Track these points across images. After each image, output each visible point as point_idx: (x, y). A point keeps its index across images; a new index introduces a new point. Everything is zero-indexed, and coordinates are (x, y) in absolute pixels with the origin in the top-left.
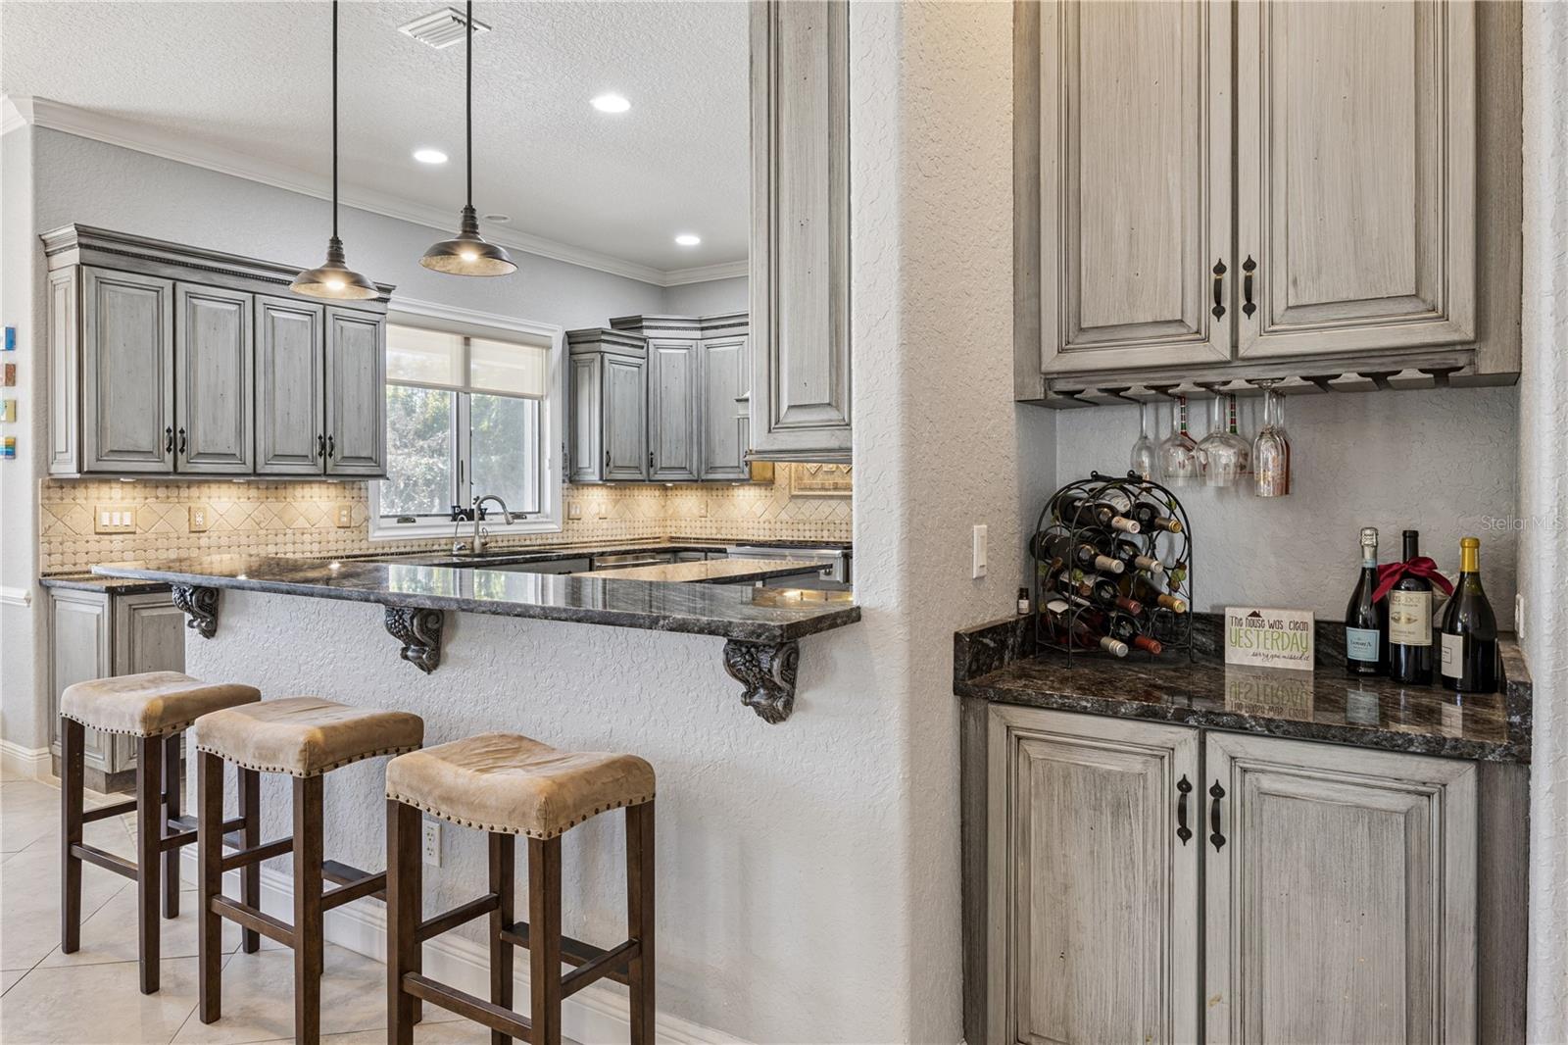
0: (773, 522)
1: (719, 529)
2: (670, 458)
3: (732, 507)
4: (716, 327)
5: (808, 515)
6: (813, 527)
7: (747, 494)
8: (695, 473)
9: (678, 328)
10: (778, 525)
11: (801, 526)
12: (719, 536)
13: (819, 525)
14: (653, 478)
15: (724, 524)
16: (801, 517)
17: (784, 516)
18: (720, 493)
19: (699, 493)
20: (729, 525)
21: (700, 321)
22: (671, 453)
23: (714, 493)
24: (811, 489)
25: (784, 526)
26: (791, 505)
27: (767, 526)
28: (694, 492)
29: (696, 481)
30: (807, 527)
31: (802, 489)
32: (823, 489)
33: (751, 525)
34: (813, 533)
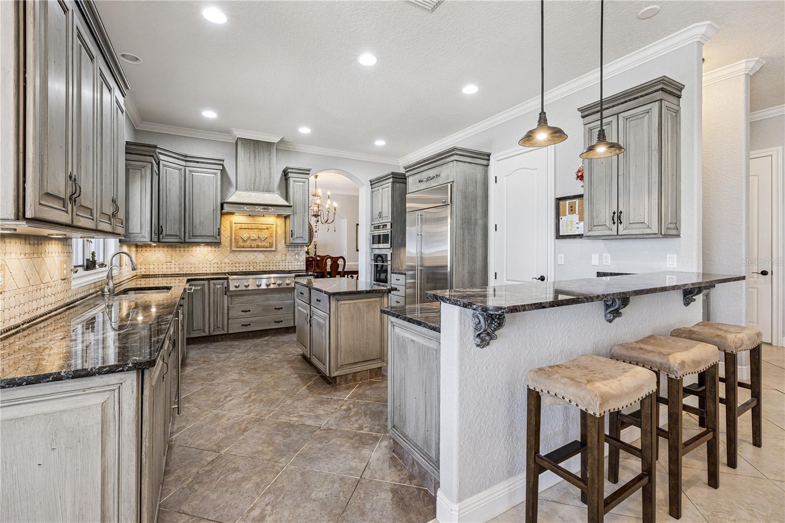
0: (219, 263)
1: (181, 269)
2: (170, 229)
3: (192, 257)
4: (198, 162)
5: (241, 260)
6: (244, 265)
7: (201, 250)
8: (183, 239)
9: (175, 158)
10: (223, 265)
11: (237, 265)
12: (181, 272)
13: (248, 264)
14: (162, 241)
15: (185, 266)
16: (237, 260)
17: (226, 260)
18: (182, 249)
19: (166, 249)
20: (189, 266)
21: (186, 156)
22: (171, 227)
23: (178, 249)
24: (243, 247)
25: (227, 265)
26: (231, 255)
27: (216, 265)
28: (161, 249)
29: (182, 243)
30: (241, 265)
31: (238, 248)
32: (251, 247)
33: (205, 265)
34: (244, 268)
